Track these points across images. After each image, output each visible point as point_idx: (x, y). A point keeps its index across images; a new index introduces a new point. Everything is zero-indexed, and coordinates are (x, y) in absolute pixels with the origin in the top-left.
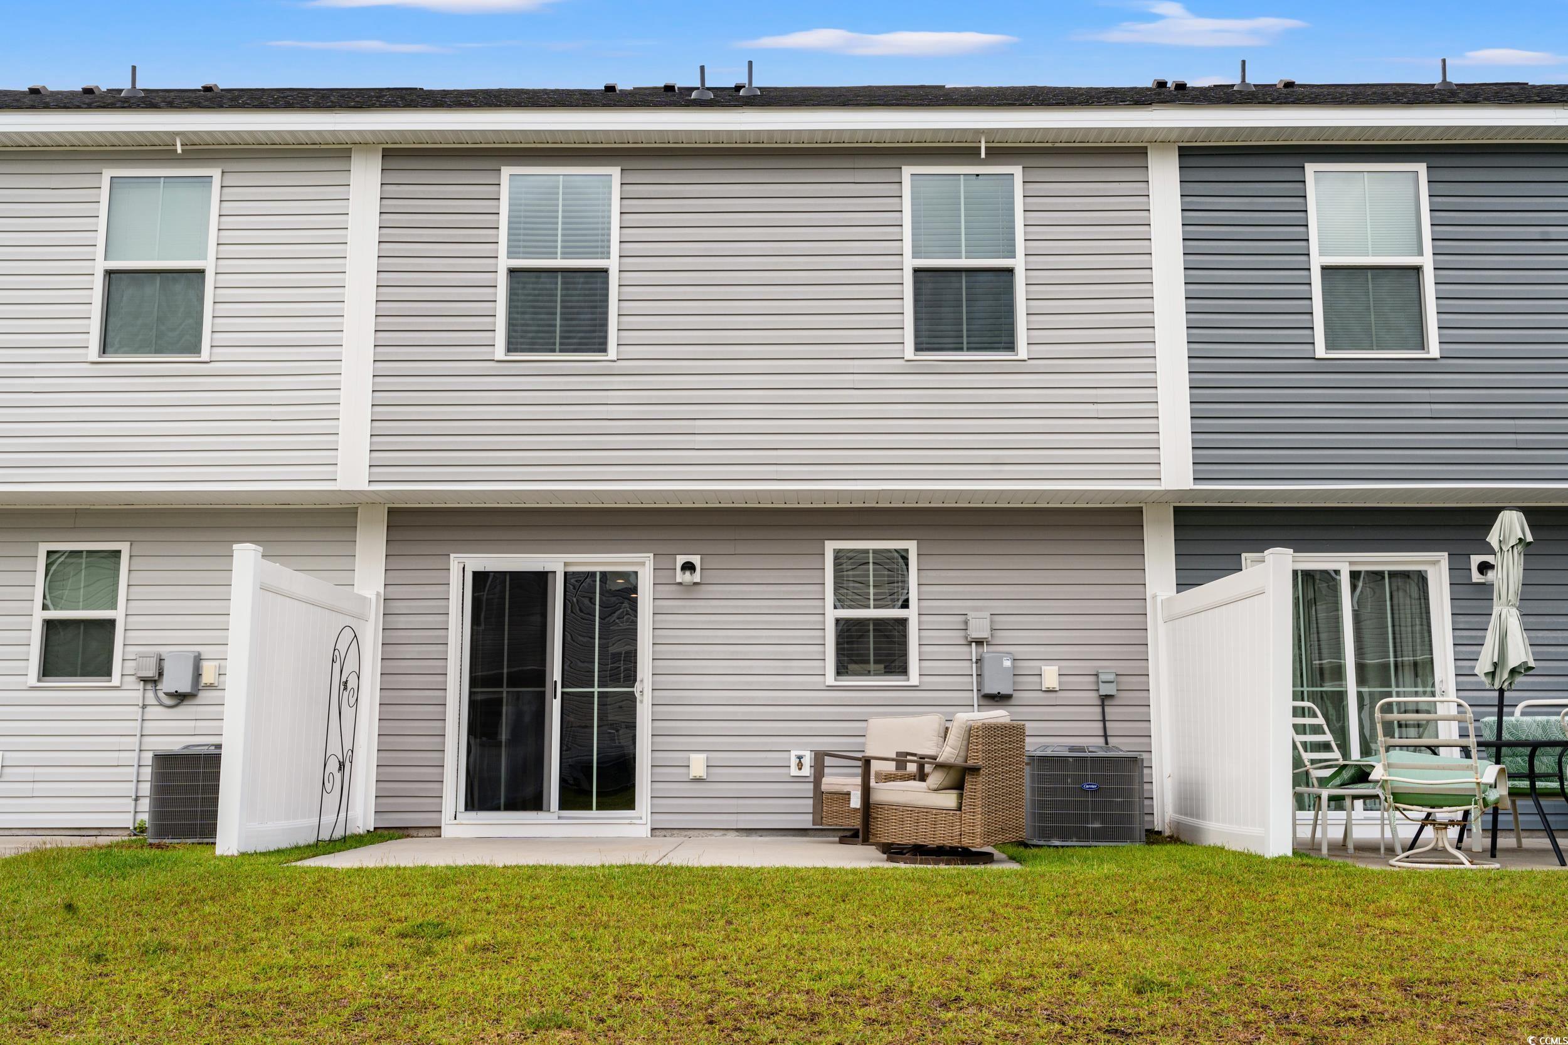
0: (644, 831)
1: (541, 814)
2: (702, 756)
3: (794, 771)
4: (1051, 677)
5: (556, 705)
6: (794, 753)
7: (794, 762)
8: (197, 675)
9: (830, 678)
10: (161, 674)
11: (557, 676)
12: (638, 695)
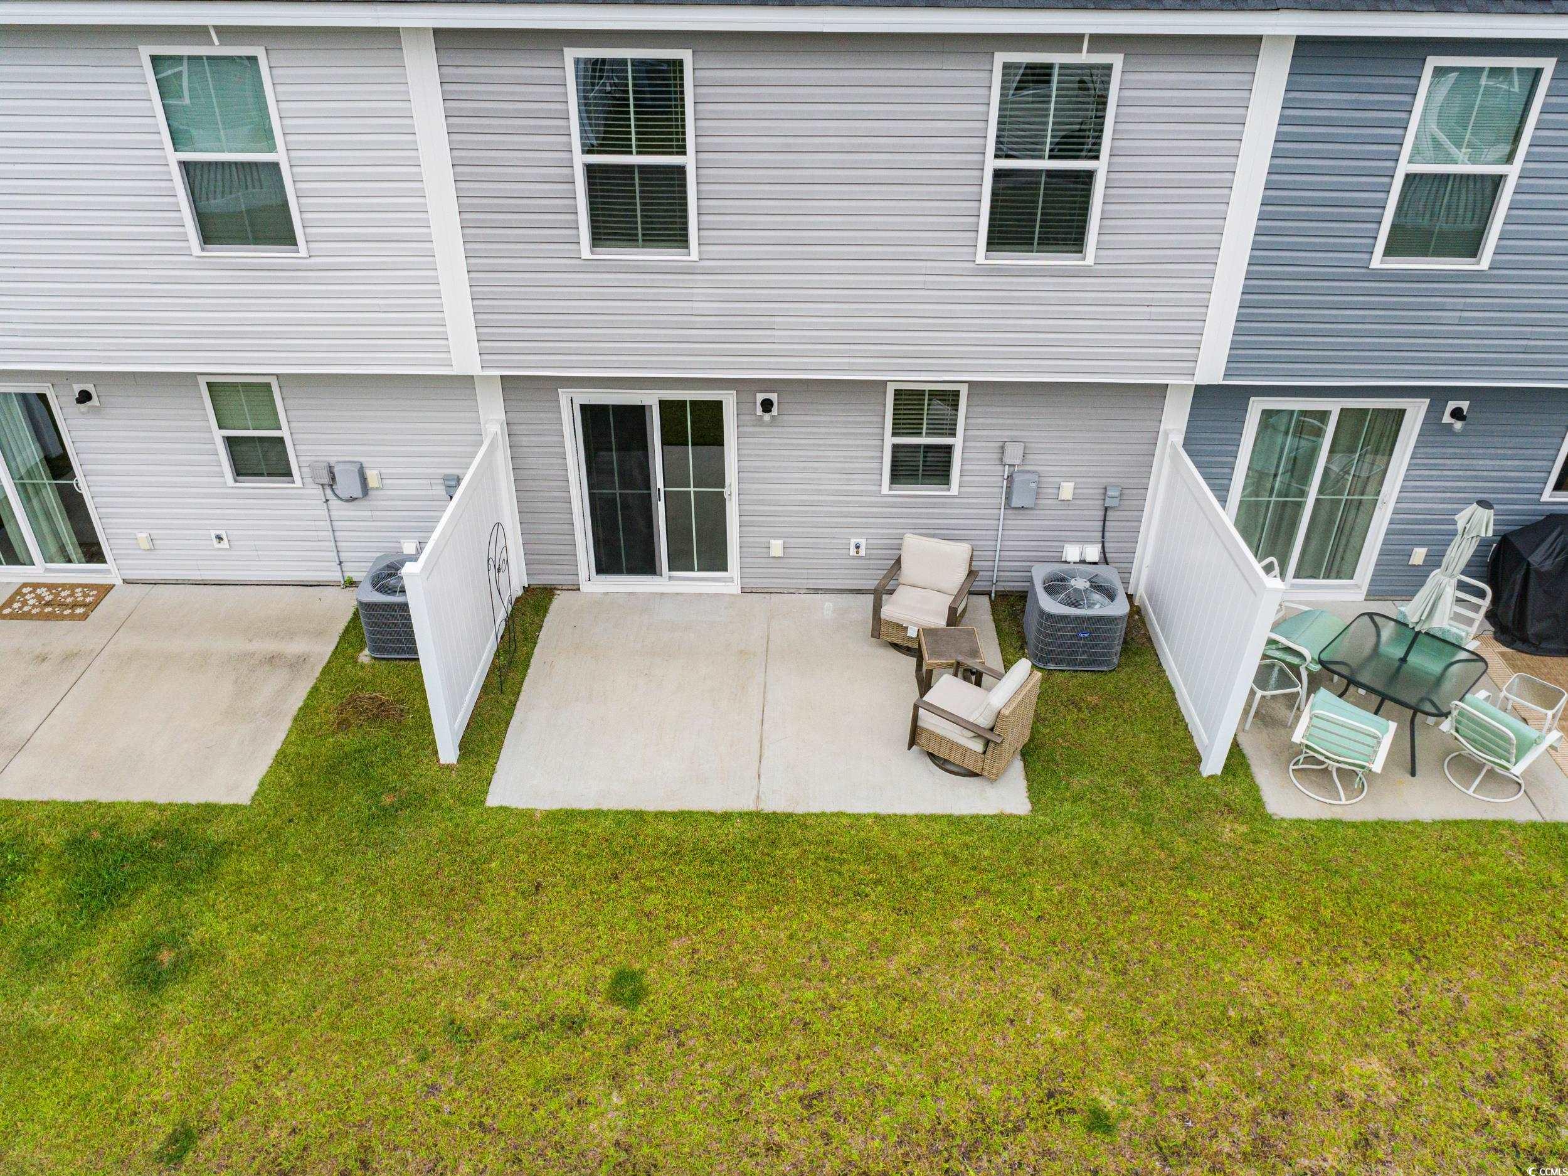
0: (736, 590)
1: (655, 578)
2: (780, 542)
3: (853, 552)
4: (1067, 490)
5: (661, 505)
6: (853, 542)
7: (852, 546)
8: (364, 480)
9: (885, 489)
10: (333, 479)
11: (660, 484)
12: (726, 496)
